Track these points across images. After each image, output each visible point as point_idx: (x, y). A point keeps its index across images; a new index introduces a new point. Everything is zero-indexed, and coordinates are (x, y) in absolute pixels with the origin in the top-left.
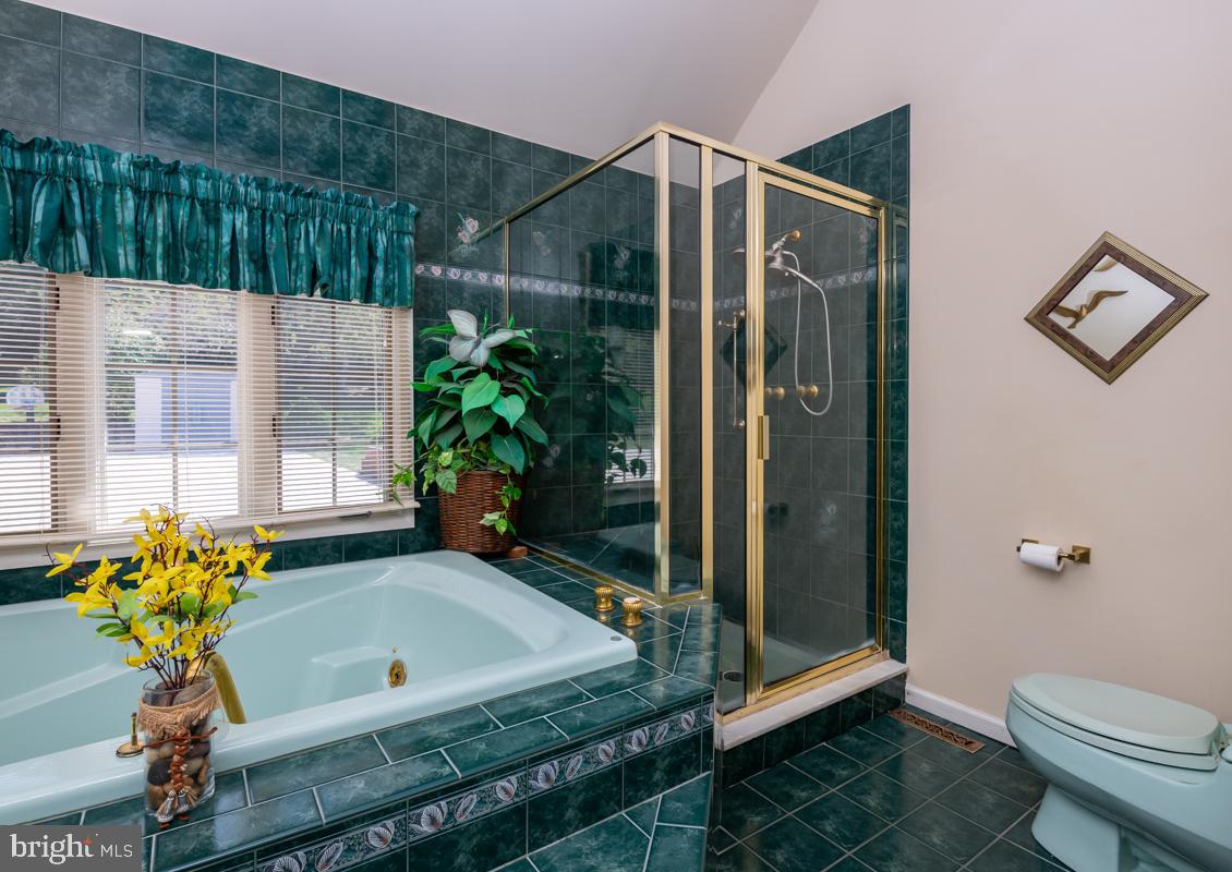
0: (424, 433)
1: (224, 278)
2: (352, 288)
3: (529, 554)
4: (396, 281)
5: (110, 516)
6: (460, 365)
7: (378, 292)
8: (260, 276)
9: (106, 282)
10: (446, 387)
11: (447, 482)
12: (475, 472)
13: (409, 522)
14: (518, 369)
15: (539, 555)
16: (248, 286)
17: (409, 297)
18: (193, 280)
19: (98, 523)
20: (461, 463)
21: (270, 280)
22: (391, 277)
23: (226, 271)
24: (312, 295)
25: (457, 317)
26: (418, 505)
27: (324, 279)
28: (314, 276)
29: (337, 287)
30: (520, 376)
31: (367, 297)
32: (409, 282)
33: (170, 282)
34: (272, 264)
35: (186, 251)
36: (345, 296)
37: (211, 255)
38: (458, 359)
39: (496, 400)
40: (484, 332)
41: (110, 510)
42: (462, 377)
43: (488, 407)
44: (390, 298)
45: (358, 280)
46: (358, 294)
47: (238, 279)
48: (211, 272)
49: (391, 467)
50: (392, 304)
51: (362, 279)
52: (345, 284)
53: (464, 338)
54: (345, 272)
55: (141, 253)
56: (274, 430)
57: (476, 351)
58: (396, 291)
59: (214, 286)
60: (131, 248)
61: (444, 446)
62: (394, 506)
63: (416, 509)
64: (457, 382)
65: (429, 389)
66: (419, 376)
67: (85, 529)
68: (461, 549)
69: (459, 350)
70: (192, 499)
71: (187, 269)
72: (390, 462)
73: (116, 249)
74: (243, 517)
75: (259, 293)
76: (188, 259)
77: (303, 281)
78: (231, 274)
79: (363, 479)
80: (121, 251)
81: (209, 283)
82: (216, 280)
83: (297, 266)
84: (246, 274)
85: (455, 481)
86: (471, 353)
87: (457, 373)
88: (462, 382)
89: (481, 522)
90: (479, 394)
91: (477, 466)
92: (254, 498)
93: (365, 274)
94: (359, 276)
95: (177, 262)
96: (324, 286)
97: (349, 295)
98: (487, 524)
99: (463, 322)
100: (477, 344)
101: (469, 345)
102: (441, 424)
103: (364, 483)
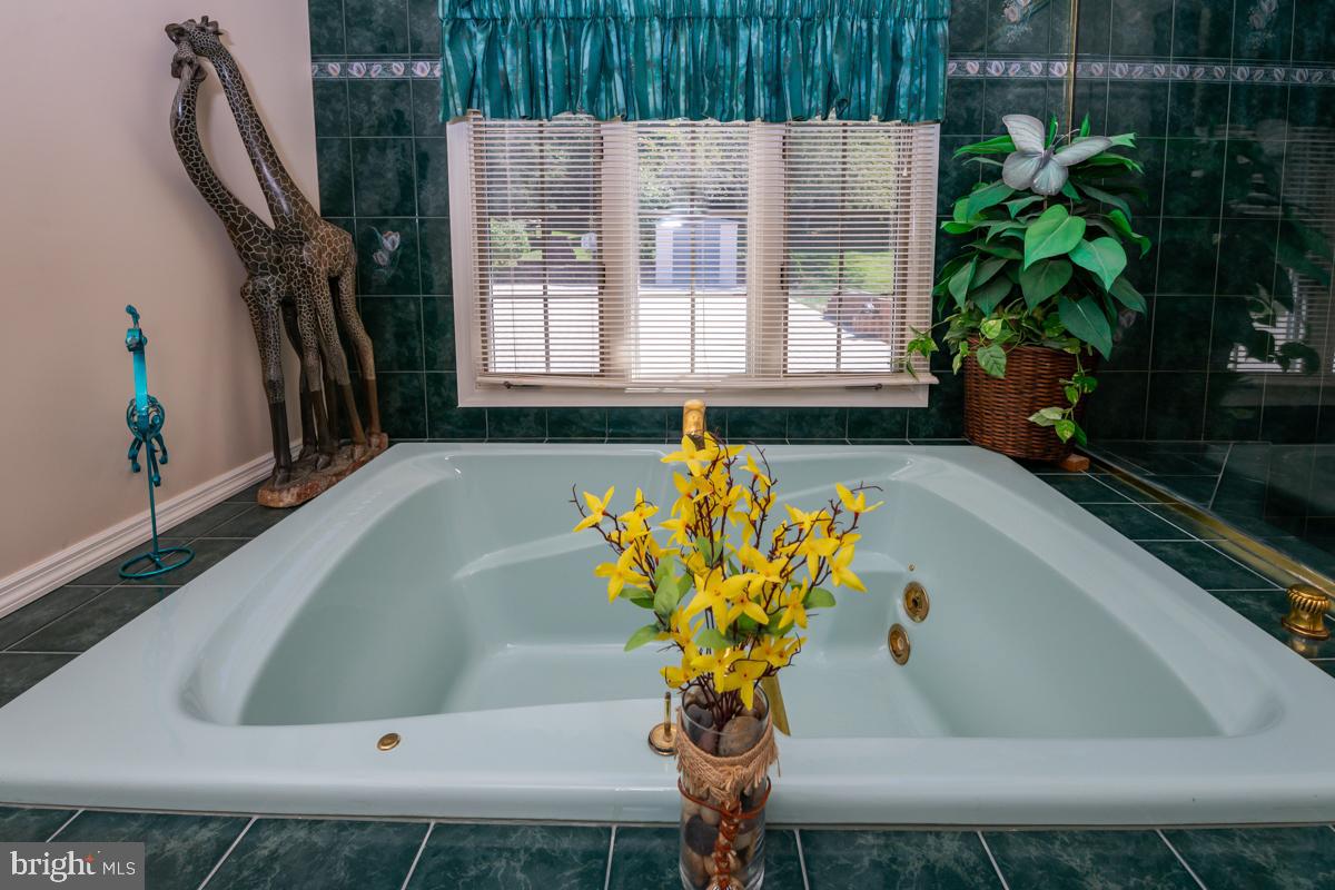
0: (958, 290)
1: (740, 107)
2: (873, 102)
3: (1091, 469)
4: (924, 86)
5: (642, 366)
6: (1016, 195)
7: (903, 104)
8: (774, 101)
9: (640, 126)
10: (996, 227)
11: (992, 360)
12: (1025, 348)
13: (921, 401)
14: (1103, 197)
15: (1109, 473)
16: (762, 115)
17: (940, 106)
18: (711, 114)
19: (633, 371)
20: (1009, 335)
21: (785, 104)
22: (917, 82)
23: (741, 98)
24: (825, 119)
25: (1014, 124)
26: (935, 381)
27: (841, 95)
28: (830, 92)
29: (854, 103)
30: (1109, 208)
31: (889, 114)
32: (940, 86)
33: (691, 119)
34: (787, 82)
35: (706, 81)
36: (863, 115)
37: (728, 82)
38: (1014, 186)
39: (1078, 246)
40: (1054, 144)
41: (642, 360)
42: (1023, 213)
43: (1065, 257)
44: (918, 111)
45: (880, 90)
46: (880, 109)
47: (753, 106)
48: (727, 102)
49: (903, 330)
50: (917, 118)
51: (884, 88)
52: (863, 98)
53: (1025, 154)
54: (863, 84)
55: (668, 90)
56: (782, 282)
57: (1042, 173)
58: (924, 100)
59: (730, 119)
60: (658, 84)
61: (986, 310)
62: (906, 380)
63: (932, 387)
64: (1015, 220)
65: (962, 231)
66: (945, 211)
67: (623, 376)
68: (993, 448)
69: (1017, 172)
70: (708, 354)
71: (707, 102)
72: (903, 324)
73: (646, 87)
74: (750, 377)
75: (772, 122)
76: (707, 89)
77: (818, 102)
78: (746, 101)
79: (826, 319)
80: (650, 90)
81: (725, 116)
82: (732, 111)
83: (812, 82)
84: (761, 101)
85: (1004, 361)
86: (1034, 177)
87: (1015, 206)
88: (1022, 219)
89: (1031, 419)
90: (1049, 236)
91: (1028, 340)
92: (761, 357)
93: (889, 82)
94: (881, 85)
95: (697, 94)
96: (840, 104)
97: (868, 113)
98: (1040, 422)
99: (1025, 131)
100: (1045, 162)
101: (1030, 166)
102: (983, 279)
103: (828, 324)
